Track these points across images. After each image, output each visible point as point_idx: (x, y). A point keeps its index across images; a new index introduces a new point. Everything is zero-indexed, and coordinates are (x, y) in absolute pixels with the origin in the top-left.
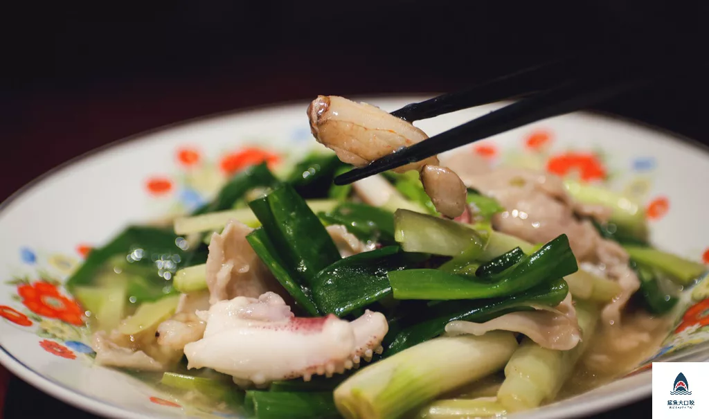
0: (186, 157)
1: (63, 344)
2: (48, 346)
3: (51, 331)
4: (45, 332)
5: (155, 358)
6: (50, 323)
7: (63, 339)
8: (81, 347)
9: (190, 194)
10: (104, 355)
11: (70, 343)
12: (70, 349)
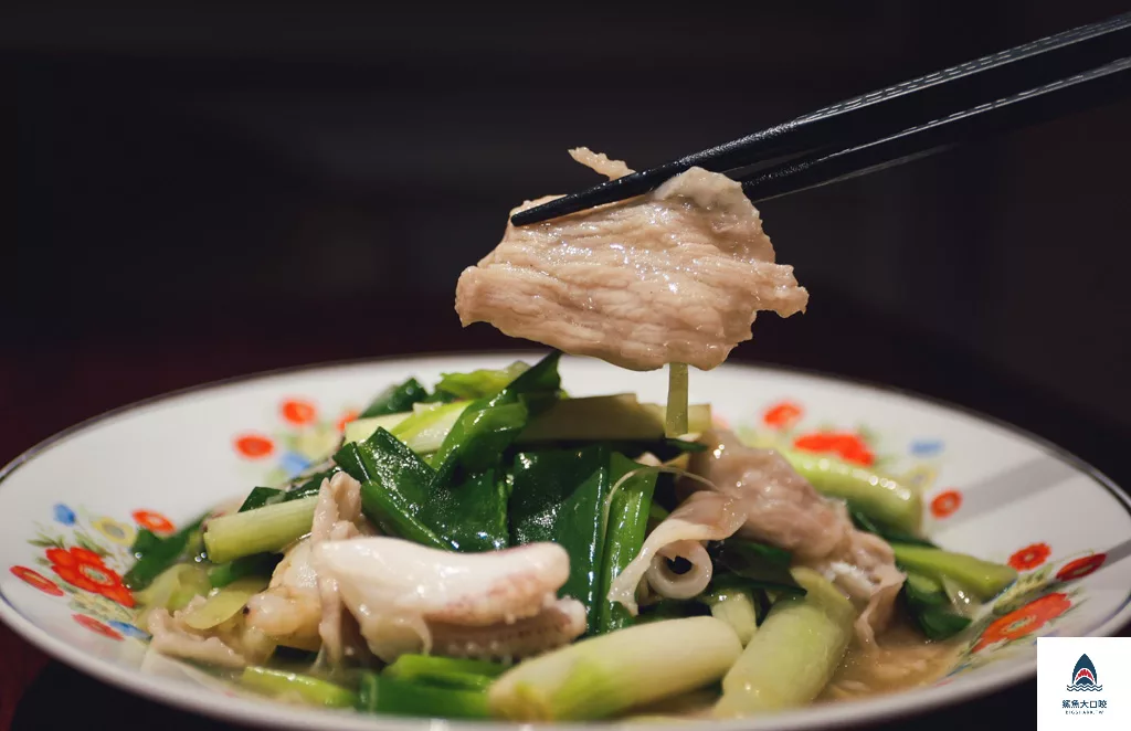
0: (292, 411)
1: (106, 623)
2: (86, 622)
3: (89, 607)
4: (82, 606)
5: (237, 651)
6: (88, 597)
7: (106, 618)
8: (131, 629)
9: (295, 457)
10: (164, 638)
11: (115, 623)
12: (114, 629)
